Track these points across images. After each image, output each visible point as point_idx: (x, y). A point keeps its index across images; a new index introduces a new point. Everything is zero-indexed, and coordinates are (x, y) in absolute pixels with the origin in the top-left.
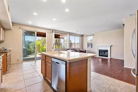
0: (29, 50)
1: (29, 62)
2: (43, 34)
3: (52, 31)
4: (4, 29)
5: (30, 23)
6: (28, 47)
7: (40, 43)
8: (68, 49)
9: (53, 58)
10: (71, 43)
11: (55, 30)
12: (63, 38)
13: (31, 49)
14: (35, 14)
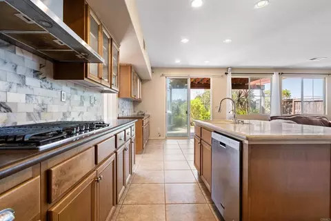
0: (180, 117)
1: (176, 140)
2: (205, 82)
3: (226, 70)
4: (141, 80)
5: (178, 62)
6: (178, 111)
7: (199, 102)
8: (272, 118)
9: (215, 132)
10: (291, 101)
11: (233, 69)
12: (258, 87)
13: (182, 116)
14: (185, 40)
